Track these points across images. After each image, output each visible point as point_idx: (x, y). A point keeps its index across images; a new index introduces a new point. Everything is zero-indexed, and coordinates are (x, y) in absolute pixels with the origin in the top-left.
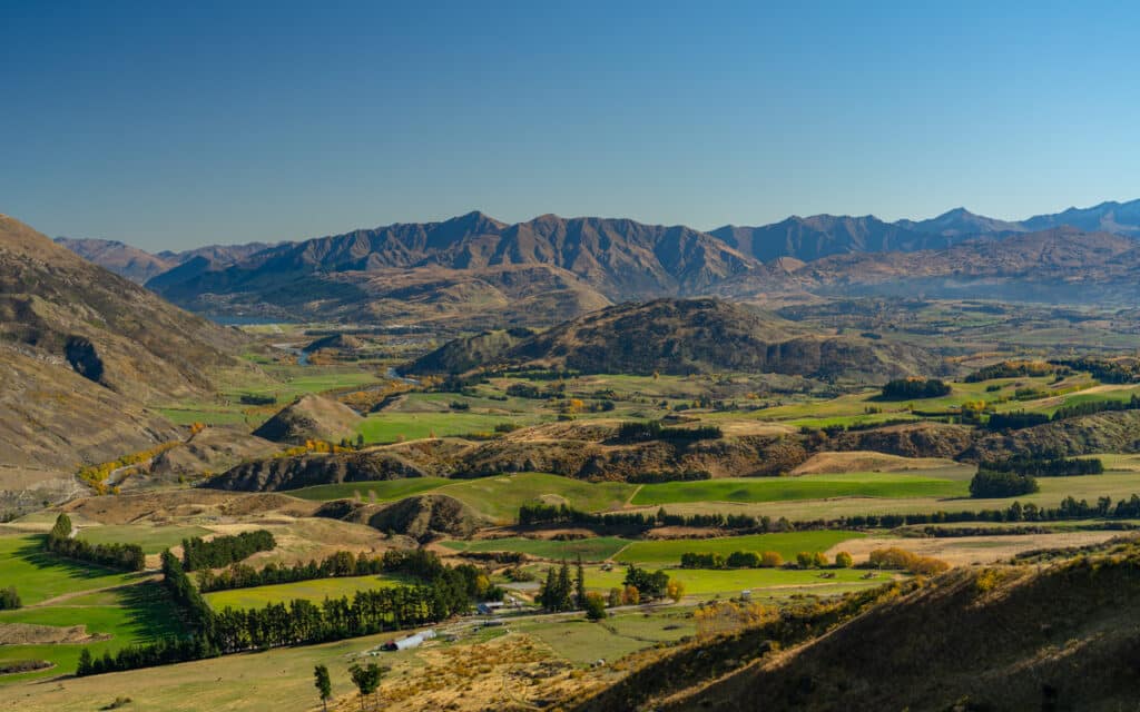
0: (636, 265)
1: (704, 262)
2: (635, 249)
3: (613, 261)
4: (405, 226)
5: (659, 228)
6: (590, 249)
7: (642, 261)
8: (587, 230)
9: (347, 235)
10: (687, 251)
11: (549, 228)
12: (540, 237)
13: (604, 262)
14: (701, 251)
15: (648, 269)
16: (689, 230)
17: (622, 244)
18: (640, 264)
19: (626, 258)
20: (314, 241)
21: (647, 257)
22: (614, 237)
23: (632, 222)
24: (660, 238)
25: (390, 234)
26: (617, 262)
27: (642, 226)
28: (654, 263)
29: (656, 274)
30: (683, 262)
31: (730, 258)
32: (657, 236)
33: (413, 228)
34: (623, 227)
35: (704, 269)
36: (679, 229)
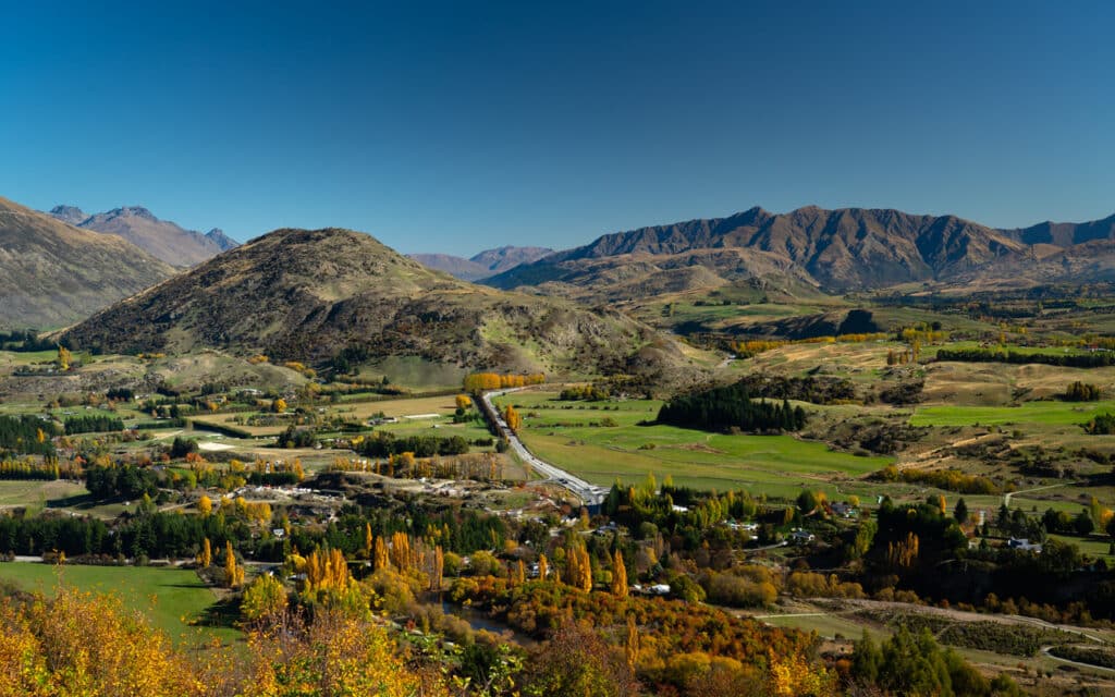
0: (891, 255)
1: (965, 252)
2: (892, 240)
3: (865, 251)
4: (690, 223)
5: (925, 218)
6: (844, 239)
7: (898, 251)
8: (846, 220)
9: (637, 232)
10: (951, 240)
11: (808, 219)
12: (796, 228)
13: (854, 251)
14: (966, 240)
15: (903, 260)
16: (957, 220)
17: (881, 234)
18: (895, 254)
19: (881, 248)
20: (608, 236)
21: (905, 246)
22: (873, 228)
23: (896, 212)
24: (926, 228)
25: (676, 230)
26: (870, 252)
27: (907, 216)
28: (912, 253)
29: (910, 264)
30: (944, 251)
31: (998, 248)
32: (922, 227)
33: (698, 223)
34: (885, 217)
35: (964, 258)
36: (946, 219)
